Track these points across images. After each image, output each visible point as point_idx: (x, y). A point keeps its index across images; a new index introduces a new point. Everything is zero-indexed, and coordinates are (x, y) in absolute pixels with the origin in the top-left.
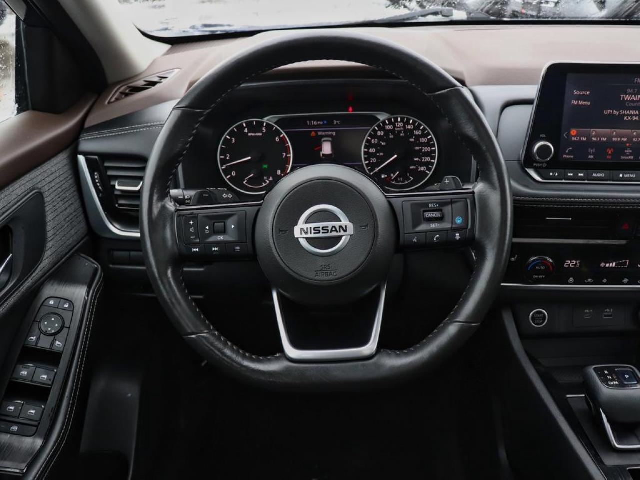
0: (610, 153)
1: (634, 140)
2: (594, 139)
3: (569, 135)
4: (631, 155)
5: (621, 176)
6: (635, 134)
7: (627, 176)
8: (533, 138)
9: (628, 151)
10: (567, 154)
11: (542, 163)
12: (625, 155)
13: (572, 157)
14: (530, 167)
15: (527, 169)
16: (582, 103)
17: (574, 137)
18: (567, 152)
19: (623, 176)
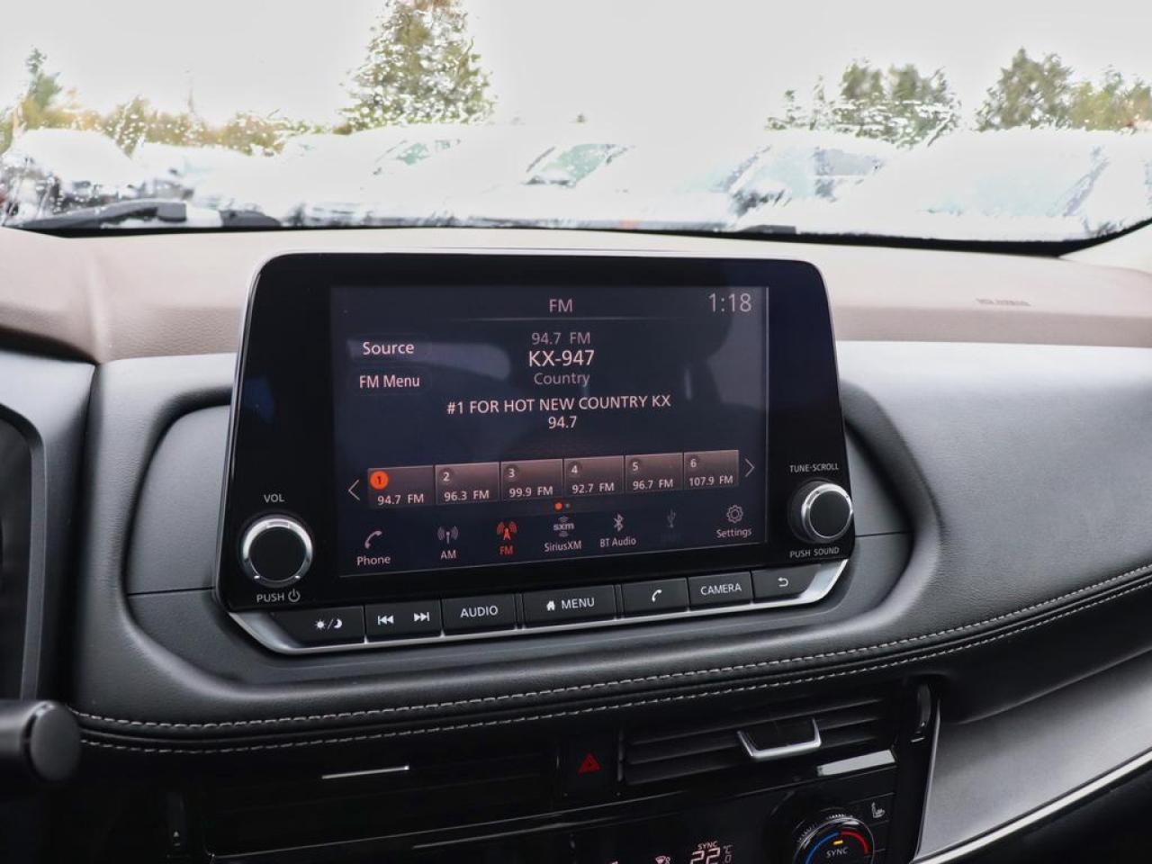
0: (507, 535)
1: (575, 488)
2: (450, 496)
3: (364, 487)
4: (572, 536)
5: (551, 606)
6: (575, 470)
7: (569, 604)
8: (240, 507)
9: (563, 527)
10: (369, 554)
11: (286, 590)
12: (556, 538)
13: (386, 560)
14: (248, 607)
15: (235, 616)
16: (392, 381)
17: (384, 493)
18: (367, 545)
19: (558, 604)
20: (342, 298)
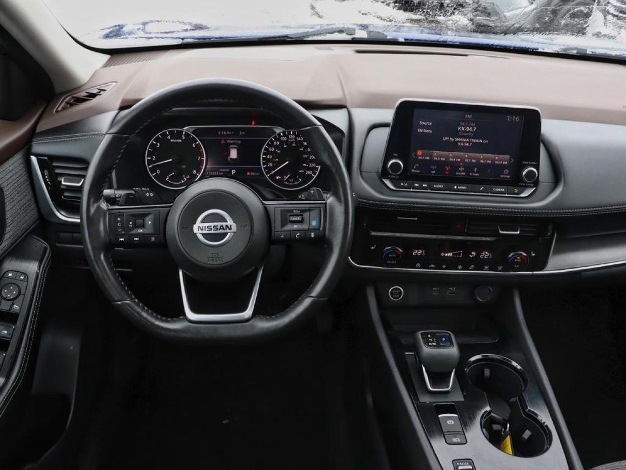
0: (448, 169)
1: (466, 160)
2: (435, 159)
3: (416, 155)
4: (463, 171)
5: (455, 187)
6: (466, 156)
7: (460, 187)
8: (388, 156)
9: (462, 169)
10: (415, 169)
11: (395, 175)
12: (459, 171)
13: (418, 171)
14: (386, 178)
15: (384, 180)
16: (425, 131)
17: (420, 156)
18: (415, 167)
19: (457, 187)
20: (417, 112)
